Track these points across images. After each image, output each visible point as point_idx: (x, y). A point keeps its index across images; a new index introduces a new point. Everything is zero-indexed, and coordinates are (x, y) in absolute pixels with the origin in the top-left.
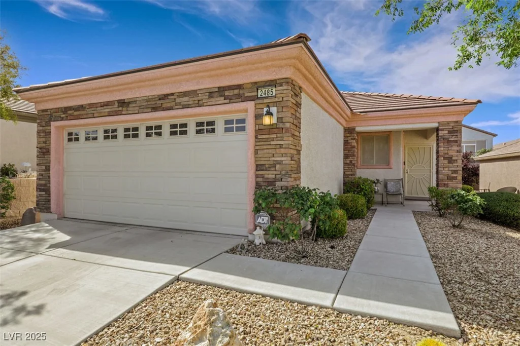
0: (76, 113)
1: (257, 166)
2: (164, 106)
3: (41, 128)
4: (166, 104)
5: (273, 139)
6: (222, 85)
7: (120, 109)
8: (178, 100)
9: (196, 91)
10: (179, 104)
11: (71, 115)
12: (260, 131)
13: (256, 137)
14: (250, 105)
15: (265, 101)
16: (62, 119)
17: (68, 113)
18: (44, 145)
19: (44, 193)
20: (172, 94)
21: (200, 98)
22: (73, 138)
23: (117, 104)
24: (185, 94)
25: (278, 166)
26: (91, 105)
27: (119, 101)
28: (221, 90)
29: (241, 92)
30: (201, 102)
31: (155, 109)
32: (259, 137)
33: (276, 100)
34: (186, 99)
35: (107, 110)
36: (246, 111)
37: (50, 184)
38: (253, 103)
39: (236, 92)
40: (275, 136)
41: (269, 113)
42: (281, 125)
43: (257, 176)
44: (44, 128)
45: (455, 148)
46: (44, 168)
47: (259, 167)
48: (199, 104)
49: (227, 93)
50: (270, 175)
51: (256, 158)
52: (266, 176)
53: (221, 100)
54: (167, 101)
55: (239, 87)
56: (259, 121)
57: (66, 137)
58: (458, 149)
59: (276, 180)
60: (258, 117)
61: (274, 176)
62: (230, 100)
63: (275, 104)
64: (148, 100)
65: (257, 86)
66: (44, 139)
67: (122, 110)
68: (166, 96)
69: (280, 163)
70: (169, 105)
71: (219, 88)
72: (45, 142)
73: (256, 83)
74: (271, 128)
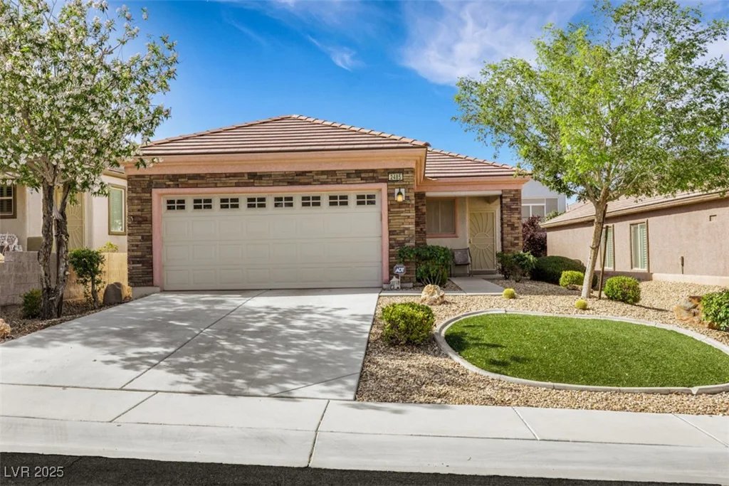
0: (191, 182)
1: (390, 232)
2: (302, 181)
3: (134, 195)
4: (303, 179)
5: (402, 212)
6: (360, 168)
7: (252, 181)
8: (316, 177)
9: (335, 171)
10: (318, 180)
11: (182, 183)
12: (392, 205)
13: (389, 210)
14: (384, 186)
15: (396, 184)
16: (168, 186)
17: (176, 180)
18: (139, 213)
19: (140, 265)
20: (310, 172)
21: (338, 177)
22: (171, 205)
23: (246, 175)
24: (323, 173)
25: (406, 232)
26: (213, 175)
27: (249, 174)
28: (358, 173)
29: (375, 175)
30: (339, 181)
31: (291, 183)
32: (392, 210)
33: (404, 183)
34: (325, 177)
35: (234, 181)
36: (380, 190)
37: (152, 254)
38: (386, 184)
39: (371, 174)
40: (404, 210)
41: (400, 193)
42: (408, 202)
43: (390, 239)
44: (138, 195)
45: (517, 216)
46: (140, 237)
47: (391, 233)
49: (363, 175)
50: (401, 238)
51: (389, 225)
52: (398, 239)
53: (358, 180)
54: (305, 177)
55: (373, 171)
56: (391, 198)
57: (165, 205)
58: (518, 216)
59: (405, 241)
60: (390, 195)
61: (403, 239)
62: (366, 180)
63: (403, 186)
64: (285, 174)
65: (388, 171)
66: (139, 207)
67: (254, 182)
68: (303, 173)
69: (408, 229)
70: (306, 181)
71: (356, 170)
72: (142, 210)
73: (387, 169)
74: (401, 205)
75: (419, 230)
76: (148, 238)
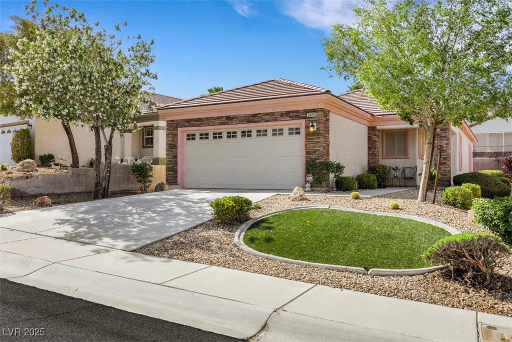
0: (196, 123)
1: (307, 152)
2: (255, 120)
3: (170, 132)
4: (256, 119)
5: (314, 139)
6: (289, 110)
7: (227, 121)
8: (263, 117)
9: (274, 113)
10: (264, 119)
11: (192, 124)
12: (308, 134)
13: (306, 138)
14: (303, 121)
15: (311, 119)
16: (186, 126)
17: (189, 122)
18: (172, 142)
19: (171, 173)
20: (260, 114)
21: (276, 117)
22: (191, 137)
23: (224, 118)
24: (267, 114)
25: (317, 152)
26: (207, 119)
27: (226, 117)
28: (288, 113)
29: (298, 114)
30: (276, 119)
31: (249, 122)
32: (308, 137)
33: (316, 119)
34: (268, 117)
35: (218, 121)
36: (301, 124)
37: (177, 166)
38: (304, 120)
39: (295, 114)
40: (315, 137)
41: (313, 126)
42: (318, 132)
43: (307, 157)
44: (172, 132)
46: (172, 156)
47: (307, 153)
48: (276, 120)
49: (290, 115)
50: (313, 157)
51: (306, 148)
52: (311, 157)
53: (287, 118)
54: (257, 117)
55: (297, 111)
56: (307, 130)
57: (186, 137)
59: (316, 159)
60: (307, 127)
61: (315, 157)
62: (292, 118)
63: (315, 121)
64: (245, 116)
65: (307, 111)
66: (172, 139)
67: (228, 122)
68: (256, 115)
69: (318, 150)
70: (258, 120)
71: (286, 112)
72: (173, 141)
73: (306, 110)
74: (314, 133)
75: (371, 153)
76: (175, 157)
